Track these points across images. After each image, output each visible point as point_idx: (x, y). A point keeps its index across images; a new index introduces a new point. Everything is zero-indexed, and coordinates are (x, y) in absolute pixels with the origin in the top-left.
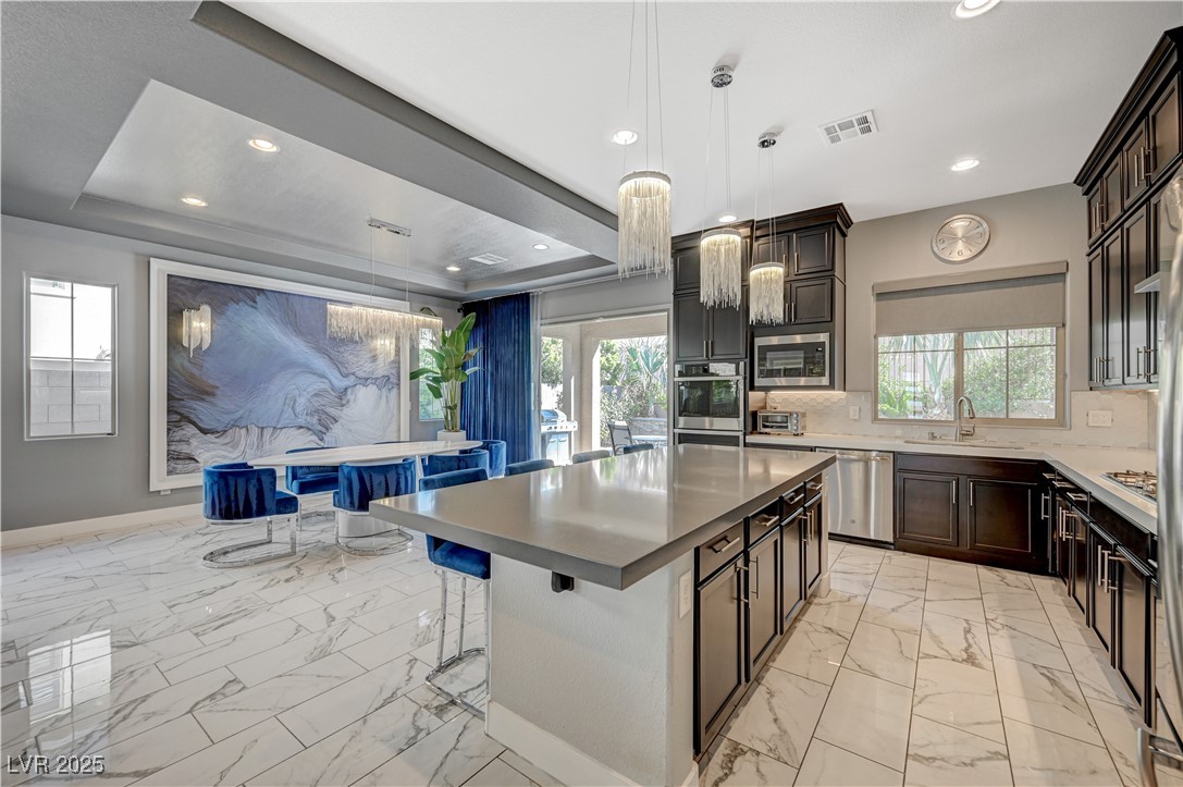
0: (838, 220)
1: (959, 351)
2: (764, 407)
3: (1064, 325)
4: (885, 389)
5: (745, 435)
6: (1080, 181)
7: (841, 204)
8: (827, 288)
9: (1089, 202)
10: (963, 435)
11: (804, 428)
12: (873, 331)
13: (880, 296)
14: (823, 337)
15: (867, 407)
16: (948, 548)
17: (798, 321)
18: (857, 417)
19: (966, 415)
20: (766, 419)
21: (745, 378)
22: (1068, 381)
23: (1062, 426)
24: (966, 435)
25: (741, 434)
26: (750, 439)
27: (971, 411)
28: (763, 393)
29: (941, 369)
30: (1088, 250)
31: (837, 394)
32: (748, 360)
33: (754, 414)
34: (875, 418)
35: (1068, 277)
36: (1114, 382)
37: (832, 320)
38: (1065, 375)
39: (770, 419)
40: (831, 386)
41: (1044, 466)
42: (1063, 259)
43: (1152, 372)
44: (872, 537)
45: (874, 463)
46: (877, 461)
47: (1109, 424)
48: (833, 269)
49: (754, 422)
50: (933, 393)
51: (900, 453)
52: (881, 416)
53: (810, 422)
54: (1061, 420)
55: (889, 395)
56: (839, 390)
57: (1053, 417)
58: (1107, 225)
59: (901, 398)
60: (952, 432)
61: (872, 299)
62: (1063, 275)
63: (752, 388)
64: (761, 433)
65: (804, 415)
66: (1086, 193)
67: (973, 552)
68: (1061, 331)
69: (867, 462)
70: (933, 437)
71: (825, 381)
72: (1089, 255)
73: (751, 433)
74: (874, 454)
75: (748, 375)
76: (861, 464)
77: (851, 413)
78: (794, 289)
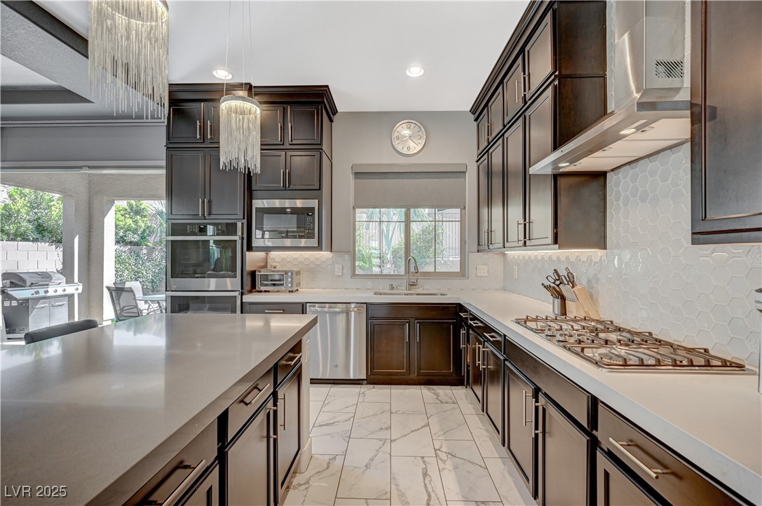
0: (325, 101)
1: (408, 222)
2: (265, 266)
3: (465, 208)
4: (360, 251)
5: (242, 294)
6: (473, 111)
7: (327, 86)
8: (316, 159)
9: (478, 125)
10: (411, 285)
11: (299, 284)
12: (352, 203)
13: (358, 175)
14: (314, 203)
15: (348, 265)
16: (402, 377)
17: (291, 187)
18: (341, 274)
19: (412, 270)
20: (266, 277)
21: (242, 238)
22: (467, 246)
23: (464, 276)
24: (412, 285)
25: (236, 294)
26: (249, 298)
27: (416, 268)
28: (262, 254)
29: (391, 239)
30: (476, 159)
31: (325, 254)
32: (245, 221)
33: (253, 274)
34: (354, 275)
35: (467, 175)
36: (495, 246)
37: (320, 189)
38: (465, 242)
39: (270, 278)
40: (319, 247)
41: (460, 307)
42: (465, 162)
43: (527, 238)
44: (352, 377)
45: (353, 313)
46: (354, 311)
47: (486, 275)
48: (321, 144)
49: (252, 281)
50: (387, 254)
51: (371, 304)
52: (358, 272)
53: (304, 279)
54: (463, 273)
55: (363, 255)
56: (326, 250)
57: (459, 271)
58: (490, 140)
59: (370, 257)
60: (404, 283)
61: (352, 177)
62: (464, 172)
63: (250, 248)
64: (261, 292)
65: (298, 273)
66: (476, 120)
67: (418, 377)
68: (463, 211)
69: (348, 313)
70: (392, 288)
71: (314, 242)
72: (477, 161)
73: (250, 292)
74: (353, 306)
75: (245, 236)
76: (344, 315)
77: (336, 270)
78: (288, 157)
